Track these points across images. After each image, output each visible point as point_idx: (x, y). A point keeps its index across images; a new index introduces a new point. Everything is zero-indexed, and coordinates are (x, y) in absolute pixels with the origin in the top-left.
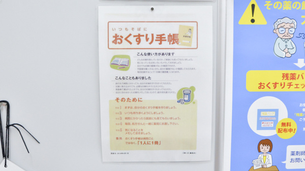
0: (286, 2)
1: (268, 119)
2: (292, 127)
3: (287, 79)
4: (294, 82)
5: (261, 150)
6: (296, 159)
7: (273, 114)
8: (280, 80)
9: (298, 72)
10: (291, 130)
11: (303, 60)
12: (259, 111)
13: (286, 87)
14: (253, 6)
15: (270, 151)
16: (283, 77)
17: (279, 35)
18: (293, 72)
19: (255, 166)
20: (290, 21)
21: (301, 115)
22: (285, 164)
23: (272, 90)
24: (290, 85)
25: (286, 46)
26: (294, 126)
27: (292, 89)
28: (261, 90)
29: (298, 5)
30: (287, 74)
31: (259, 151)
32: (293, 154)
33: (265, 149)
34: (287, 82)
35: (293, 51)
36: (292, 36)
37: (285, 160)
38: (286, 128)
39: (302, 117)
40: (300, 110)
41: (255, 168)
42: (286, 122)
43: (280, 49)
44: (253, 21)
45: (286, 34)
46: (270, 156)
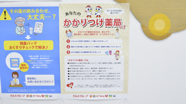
0: (19, 9)
1: (15, 63)
2: (26, 66)
3: (22, 44)
4: (25, 46)
5: (14, 77)
6: (30, 81)
7: (17, 60)
8: (19, 45)
9: (27, 41)
10: (26, 68)
11: (29, 36)
12: (11, 59)
13: (22, 48)
14: (5, 12)
15: (18, 77)
16: (20, 43)
17: (18, 25)
18: (25, 41)
19: (12, 84)
20: (22, 18)
21: (30, 61)
22: (25, 83)
23: (16, 49)
24: (24, 47)
25: (21, 30)
26: (27, 66)
27: (25, 49)
28: (11, 50)
29: (25, 11)
30: (22, 42)
31: (13, 77)
32: (28, 79)
33: (15, 76)
34: (22, 46)
35: (24, 32)
36: (23, 25)
37: (25, 81)
38: (24, 67)
39: (31, 62)
40: (29, 59)
41: (12, 85)
42: (23, 64)
43: (18, 31)
44: (5, 18)
45: (21, 24)
46: (18, 79)
